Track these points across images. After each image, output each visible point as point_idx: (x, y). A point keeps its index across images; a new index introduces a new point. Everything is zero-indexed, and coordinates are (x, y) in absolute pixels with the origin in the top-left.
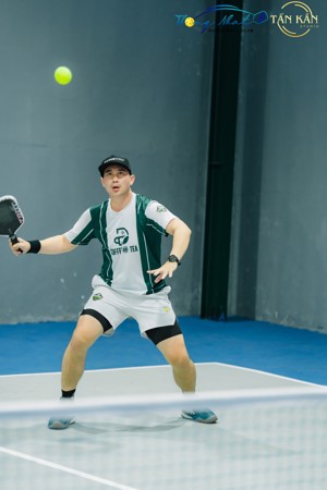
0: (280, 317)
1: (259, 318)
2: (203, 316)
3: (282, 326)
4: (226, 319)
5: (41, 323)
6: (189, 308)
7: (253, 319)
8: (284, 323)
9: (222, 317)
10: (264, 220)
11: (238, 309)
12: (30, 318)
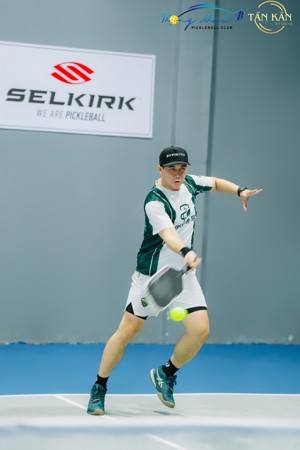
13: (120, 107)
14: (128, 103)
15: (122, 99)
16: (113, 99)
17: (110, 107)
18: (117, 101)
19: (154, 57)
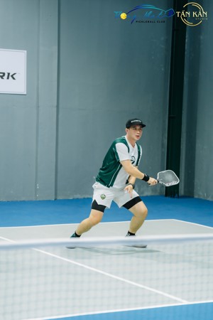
0: (207, 196)
1: (196, 197)
2: (166, 195)
3: (208, 201)
4: (178, 197)
5: (84, 198)
6: (159, 191)
7: (193, 197)
8: (209, 199)
9: (177, 196)
10: (198, 145)
11: (185, 192)
12: (78, 196)
13: (8, 78)
14: (12, 76)
15: (9, 74)
16: (4, 74)
17: (2, 78)
18: (6, 75)
19: (26, 51)
